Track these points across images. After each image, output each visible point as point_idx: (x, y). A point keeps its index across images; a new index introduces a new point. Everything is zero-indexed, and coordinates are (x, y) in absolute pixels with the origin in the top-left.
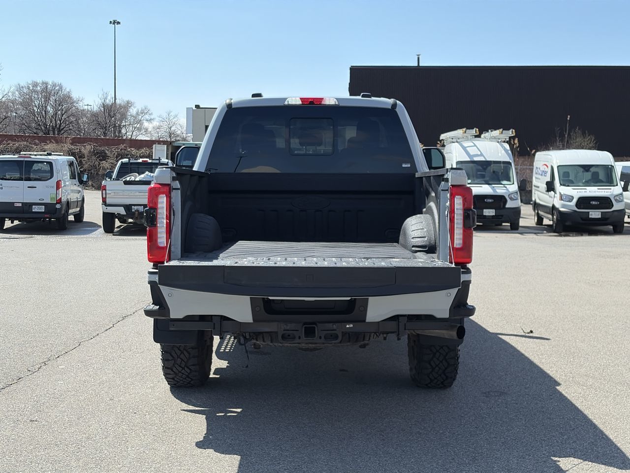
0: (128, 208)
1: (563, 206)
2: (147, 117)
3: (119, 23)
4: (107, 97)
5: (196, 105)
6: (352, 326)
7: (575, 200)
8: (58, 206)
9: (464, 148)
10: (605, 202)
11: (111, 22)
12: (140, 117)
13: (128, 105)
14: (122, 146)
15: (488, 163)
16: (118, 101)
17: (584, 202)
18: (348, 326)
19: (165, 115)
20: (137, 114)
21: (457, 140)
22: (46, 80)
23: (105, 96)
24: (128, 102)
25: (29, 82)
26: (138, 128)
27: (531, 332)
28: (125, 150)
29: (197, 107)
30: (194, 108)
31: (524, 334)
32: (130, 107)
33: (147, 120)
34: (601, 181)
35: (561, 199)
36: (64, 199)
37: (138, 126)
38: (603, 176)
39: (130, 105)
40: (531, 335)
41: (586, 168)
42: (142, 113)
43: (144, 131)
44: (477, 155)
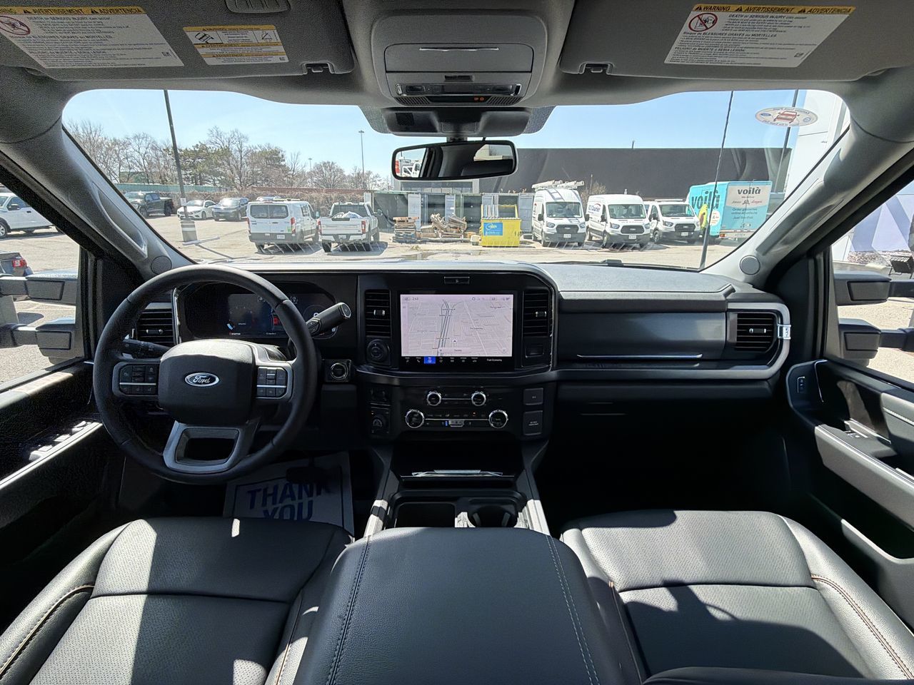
0: (336, 236)
1: (613, 231)
2: (378, 179)
3: (363, 132)
7: (620, 228)
8: (293, 235)
9: (551, 194)
10: (639, 229)
13: (369, 173)
14: (353, 194)
15: (565, 204)
16: (365, 172)
17: (627, 229)
19: (386, 178)
21: (546, 189)
34: (633, 215)
35: (611, 227)
36: (298, 230)
38: (637, 211)
41: (626, 206)
44: (559, 199)
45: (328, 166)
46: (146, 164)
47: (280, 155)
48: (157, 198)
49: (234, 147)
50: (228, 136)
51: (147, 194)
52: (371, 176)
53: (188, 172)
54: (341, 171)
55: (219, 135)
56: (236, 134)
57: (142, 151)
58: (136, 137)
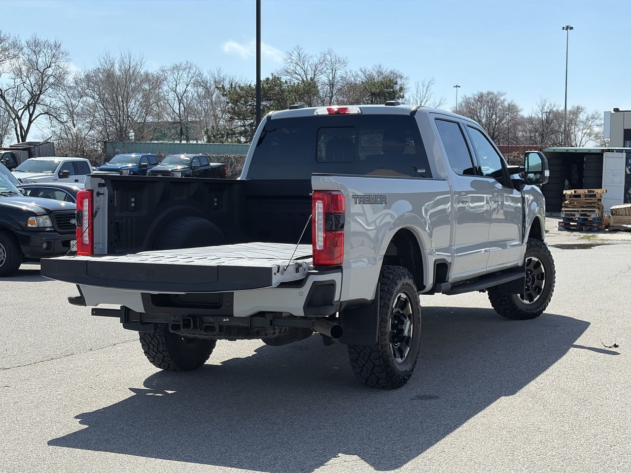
3: (572, 28)
4: (545, 104)
5: (614, 109)
6: (228, 320)
11: (563, 28)
12: (590, 122)
13: (577, 111)
16: (569, 108)
18: (224, 320)
20: (587, 119)
22: (491, 90)
23: (543, 103)
24: (578, 108)
25: (475, 93)
26: (588, 133)
27: (616, 346)
28: (518, 157)
29: (616, 110)
30: (613, 112)
31: (603, 348)
32: (580, 112)
33: (597, 125)
37: (588, 132)
39: (580, 111)
40: (614, 350)
42: (593, 118)
43: (593, 136)
45: (489, 101)
46: (182, 109)
47: (398, 87)
48: (205, 163)
49: (323, 79)
50: (315, 60)
51: (194, 158)
52: (582, 117)
53: (247, 123)
54: (512, 109)
55: (301, 60)
56: (328, 57)
57: (180, 89)
58: (176, 68)
